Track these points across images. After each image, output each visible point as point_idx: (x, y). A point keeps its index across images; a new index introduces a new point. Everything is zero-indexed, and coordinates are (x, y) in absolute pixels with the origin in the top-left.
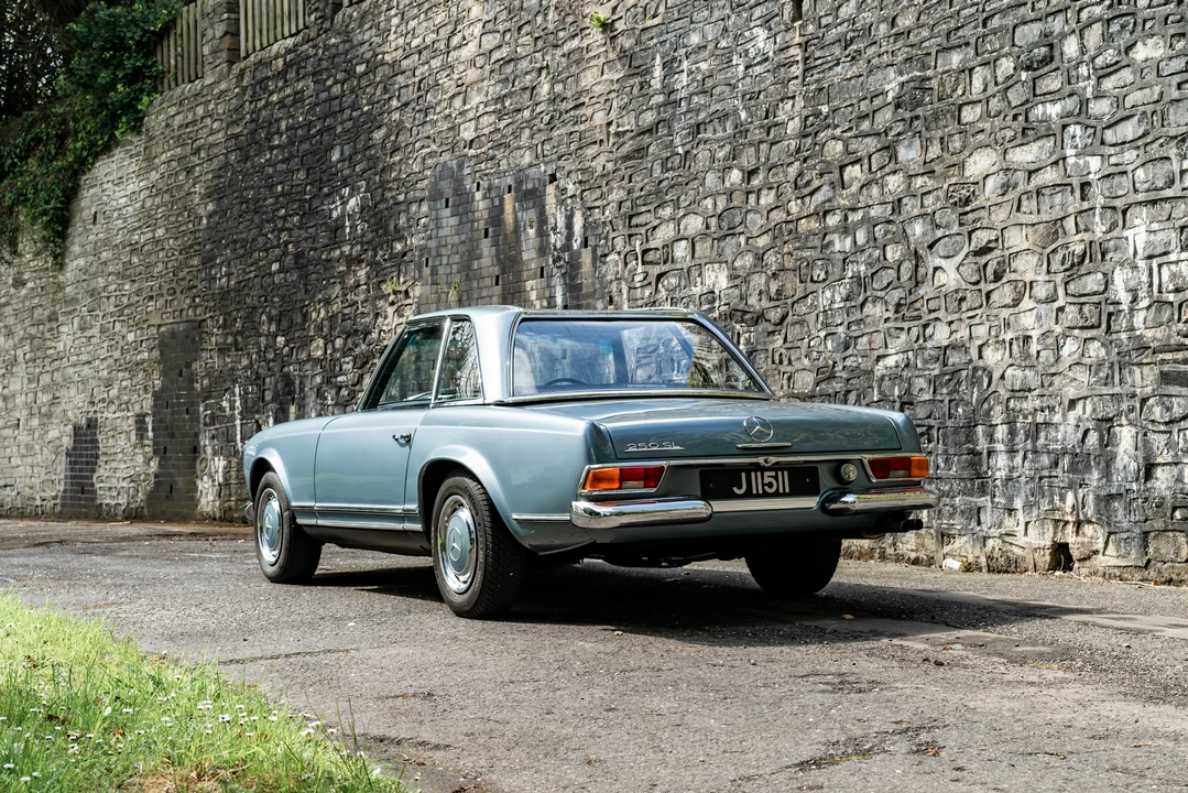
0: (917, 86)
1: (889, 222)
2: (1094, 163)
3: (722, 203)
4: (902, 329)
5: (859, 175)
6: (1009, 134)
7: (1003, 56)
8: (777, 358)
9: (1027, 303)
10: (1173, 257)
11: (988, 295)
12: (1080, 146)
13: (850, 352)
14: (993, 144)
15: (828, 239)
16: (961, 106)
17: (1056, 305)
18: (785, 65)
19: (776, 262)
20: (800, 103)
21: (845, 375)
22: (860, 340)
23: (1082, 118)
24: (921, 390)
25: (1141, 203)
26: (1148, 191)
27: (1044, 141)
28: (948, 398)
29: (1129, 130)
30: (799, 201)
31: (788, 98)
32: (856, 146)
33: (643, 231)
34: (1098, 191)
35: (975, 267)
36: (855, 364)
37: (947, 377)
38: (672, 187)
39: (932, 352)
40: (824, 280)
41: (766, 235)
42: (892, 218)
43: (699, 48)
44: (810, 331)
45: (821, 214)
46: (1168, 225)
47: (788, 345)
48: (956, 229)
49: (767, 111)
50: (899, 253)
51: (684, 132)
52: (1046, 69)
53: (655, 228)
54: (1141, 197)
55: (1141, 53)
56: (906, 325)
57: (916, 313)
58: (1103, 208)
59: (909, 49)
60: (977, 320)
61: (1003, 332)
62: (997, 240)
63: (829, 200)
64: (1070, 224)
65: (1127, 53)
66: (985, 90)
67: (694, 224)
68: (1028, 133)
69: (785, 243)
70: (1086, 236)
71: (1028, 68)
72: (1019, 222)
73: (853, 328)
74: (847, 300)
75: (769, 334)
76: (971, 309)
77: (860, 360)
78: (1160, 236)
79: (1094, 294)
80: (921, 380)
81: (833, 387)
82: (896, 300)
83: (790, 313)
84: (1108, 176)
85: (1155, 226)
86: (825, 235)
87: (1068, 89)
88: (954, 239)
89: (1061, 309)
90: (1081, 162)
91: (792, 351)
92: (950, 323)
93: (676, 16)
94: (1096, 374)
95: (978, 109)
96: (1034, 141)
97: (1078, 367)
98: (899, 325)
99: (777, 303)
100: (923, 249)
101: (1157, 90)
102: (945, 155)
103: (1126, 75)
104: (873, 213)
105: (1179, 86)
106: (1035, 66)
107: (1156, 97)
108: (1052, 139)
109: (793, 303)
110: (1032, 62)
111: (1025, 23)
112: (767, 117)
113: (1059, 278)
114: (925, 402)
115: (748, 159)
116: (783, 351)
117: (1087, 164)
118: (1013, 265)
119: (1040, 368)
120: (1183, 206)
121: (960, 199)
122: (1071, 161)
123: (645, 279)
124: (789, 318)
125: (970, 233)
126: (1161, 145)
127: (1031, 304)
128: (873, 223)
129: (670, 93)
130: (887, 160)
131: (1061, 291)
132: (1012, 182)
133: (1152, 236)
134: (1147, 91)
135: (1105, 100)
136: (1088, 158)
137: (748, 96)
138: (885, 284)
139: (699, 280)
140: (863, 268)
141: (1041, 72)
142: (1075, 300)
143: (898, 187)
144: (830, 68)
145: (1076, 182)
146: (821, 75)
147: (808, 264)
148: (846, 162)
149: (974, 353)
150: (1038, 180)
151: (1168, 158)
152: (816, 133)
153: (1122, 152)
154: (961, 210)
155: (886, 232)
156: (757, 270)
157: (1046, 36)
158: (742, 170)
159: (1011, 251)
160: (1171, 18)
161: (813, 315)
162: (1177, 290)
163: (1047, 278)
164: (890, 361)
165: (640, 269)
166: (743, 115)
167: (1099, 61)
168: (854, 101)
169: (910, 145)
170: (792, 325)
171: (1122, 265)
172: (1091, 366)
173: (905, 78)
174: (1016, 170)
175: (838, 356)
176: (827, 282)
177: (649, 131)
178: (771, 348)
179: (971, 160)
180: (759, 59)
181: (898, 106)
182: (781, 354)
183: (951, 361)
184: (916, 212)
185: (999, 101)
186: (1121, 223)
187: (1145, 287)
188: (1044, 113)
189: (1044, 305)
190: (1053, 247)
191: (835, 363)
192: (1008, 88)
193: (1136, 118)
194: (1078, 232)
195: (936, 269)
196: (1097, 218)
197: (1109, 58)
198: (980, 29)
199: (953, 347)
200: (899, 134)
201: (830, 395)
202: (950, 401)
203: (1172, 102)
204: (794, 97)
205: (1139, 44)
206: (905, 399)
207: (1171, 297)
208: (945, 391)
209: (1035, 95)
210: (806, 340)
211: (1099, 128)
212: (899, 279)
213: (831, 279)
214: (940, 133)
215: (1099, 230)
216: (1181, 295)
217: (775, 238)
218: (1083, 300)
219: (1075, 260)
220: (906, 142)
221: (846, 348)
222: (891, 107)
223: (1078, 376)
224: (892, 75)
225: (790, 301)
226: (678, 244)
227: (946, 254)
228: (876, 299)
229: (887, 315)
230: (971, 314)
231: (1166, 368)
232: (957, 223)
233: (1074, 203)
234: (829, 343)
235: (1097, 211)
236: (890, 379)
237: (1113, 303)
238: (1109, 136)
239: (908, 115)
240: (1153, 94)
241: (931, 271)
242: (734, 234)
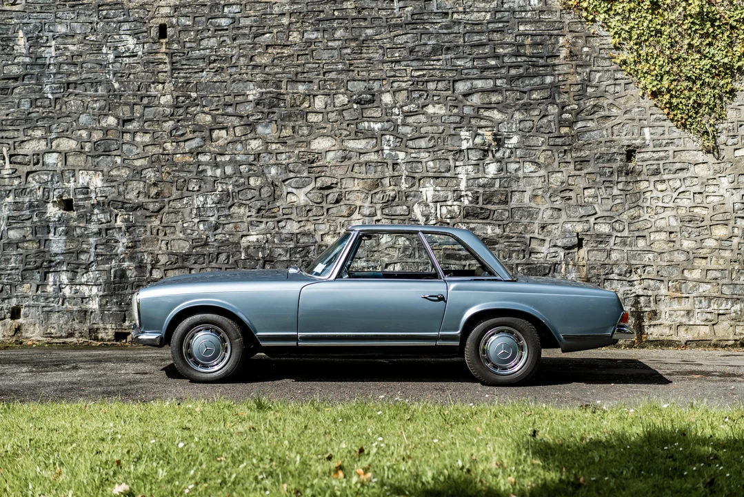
0: (274, 96)
1: (251, 165)
2: (402, 155)
3: (97, 136)
4: (262, 222)
5: (225, 136)
6: (345, 133)
7: (340, 94)
8: (155, 231)
9: (356, 216)
10: (449, 203)
11: (328, 210)
12: (392, 145)
13: (218, 231)
14: (333, 136)
15: (201, 168)
16: (307, 113)
17: (375, 218)
18: (153, 63)
19: (154, 176)
20: (169, 86)
21: (216, 244)
22: (226, 226)
23: (394, 133)
24: (280, 255)
25: (430, 177)
26: (435, 172)
27: (370, 140)
28: (301, 260)
29: (423, 143)
30: (174, 144)
31: (159, 83)
32: (223, 120)
33: (11, 142)
34: (404, 168)
35: (321, 195)
36: (224, 239)
37: (300, 249)
38: (44, 118)
39: (287, 236)
40: (198, 191)
41: (143, 160)
42: (253, 163)
43: (67, 36)
44: (184, 218)
45: (195, 153)
46: (446, 188)
47: (163, 225)
48: (305, 174)
49: (139, 87)
50: (259, 182)
51: (55, 86)
52: (370, 106)
53: (23, 142)
54: (431, 174)
55: (430, 110)
56: (264, 220)
57: (273, 215)
58: (407, 176)
59: (266, 76)
60: (320, 221)
61: (339, 229)
62: (337, 184)
63: (201, 147)
64: (386, 181)
65: (422, 108)
66: (325, 108)
67: (68, 144)
68: (358, 134)
69: (162, 166)
70: (396, 188)
71: (357, 103)
72: (354, 176)
73: (222, 219)
74: (218, 203)
75: (146, 217)
76: (316, 216)
77: (228, 236)
78: (441, 193)
79: (401, 215)
80: (280, 250)
81: (206, 250)
82: (259, 206)
83: (167, 207)
84: (410, 162)
85: (438, 188)
86: (199, 165)
87: (386, 118)
88: (303, 179)
89: (378, 221)
90: (393, 153)
91: (167, 228)
92: (299, 222)
93: (38, 9)
94: (403, 252)
95: (320, 116)
96: (363, 139)
97: (391, 249)
98: (259, 220)
99: (155, 200)
100: (279, 182)
101: (441, 128)
102: (296, 136)
103: (422, 118)
104: (238, 158)
105: (455, 129)
106: (363, 102)
107: (441, 131)
108: (375, 141)
109: (170, 201)
110: (361, 100)
111: (354, 80)
112: (139, 90)
113: (378, 206)
114: (283, 261)
115: (124, 112)
116: (161, 228)
117: (397, 155)
118: (347, 197)
119: (366, 247)
120: (455, 181)
121: (309, 160)
122: (386, 152)
123: (13, 173)
124: (166, 209)
125: (316, 178)
126: (443, 153)
127: (359, 217)
128: (239, 164)
129: (37, 59)
130: (249, 132)
131: (379, 212)
132: (348, 156)
133: (437, 193)
134: (435, 128)
135: (408, 127)
136: (397, 152)
137: (119, 75)
138: (250, 197)
139: (72, 179)
140: (230, 187)
141: (366, 106)
142: (388, 217)
143: (259, 147)
144: (196, 72)
145: (390, 162)
146: (188, 75)
147: (185, 181)
148: (214, 127)
149: (318, 238)
150: (364, 158)
151: (447, 159)
152: (187, 107)
153: (419, 152)
154: (309, 165)
155: (249, 170)
156: (134, 179)
157: (369, 90)
158: (118, 118)
159: (347, 190)
160: (449, 98)
161: (188, 210)
162: (451, 218)
163: (371, 205)
164: (253, 238)
165: (8, 166)
166: (116, 85)
167: (405, 108)
168: (220, 95)
169: (267, 126)
170: (168, 213)
171: (419, 203)
172: (400, 249)
173: (264, 90)
174: (350, 151)
175: (210, 233)
176: (201, 192)
177: (16, 79)
178: (149, 225)
179: (316, 141)
180: (128, 54)
181: (258, 104)
182: (158, 230)
183: (301, 241)
184: (272, 162)
185: (336, 115)
186: (417, 184)
187: (434, 215)
188: (369, 126)
189: (367, 218)
190: (376, 191)
191: (207, 237)
192: (343, 110)
193: (427, 139)
194: (390, 185)
195: (288, 193)
196: (403, 181)
197: (412, 109)
198: (321, 76)
199: (304, 234)
200: (259, 119)
201: (205, 255)
202: (303, 261)
203: (450, 135)
204: (163, 83)
205: (430, 106)
206: (268, 259)
207: (448, 221)
208: (298, 256)
209: (363, 117)
210: (180, 222)
211: (405, 139)
212: (260, 195)
213: (202, 190)
214: (292, 124)
215: (404, 186)
216: (454, 220)
217: (152, 162)
218: (393, 217)
219: (390, 199)
220: (264, 124)
221: (216, 229)
222: (252, 104)
223: (390, 253)
224: (252, 87)
225: (166, 200)
226: (50, 154)
227: (297, 186)
228: (240, 205)
229: (250, 214)
230: (315, 218)
231: (448, 252)
232: (307, 171)
233: (389, 172)
234: (201, 227)
235: (403, 177)
236: (254, 248)
237: (414, 221)
238: (410, 143)
239: (266, 110)
240: (439, 130)
241: (285, 193)
242: (109, 155)
